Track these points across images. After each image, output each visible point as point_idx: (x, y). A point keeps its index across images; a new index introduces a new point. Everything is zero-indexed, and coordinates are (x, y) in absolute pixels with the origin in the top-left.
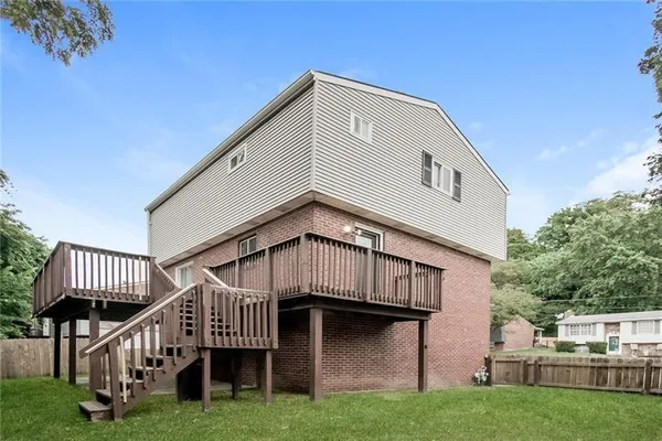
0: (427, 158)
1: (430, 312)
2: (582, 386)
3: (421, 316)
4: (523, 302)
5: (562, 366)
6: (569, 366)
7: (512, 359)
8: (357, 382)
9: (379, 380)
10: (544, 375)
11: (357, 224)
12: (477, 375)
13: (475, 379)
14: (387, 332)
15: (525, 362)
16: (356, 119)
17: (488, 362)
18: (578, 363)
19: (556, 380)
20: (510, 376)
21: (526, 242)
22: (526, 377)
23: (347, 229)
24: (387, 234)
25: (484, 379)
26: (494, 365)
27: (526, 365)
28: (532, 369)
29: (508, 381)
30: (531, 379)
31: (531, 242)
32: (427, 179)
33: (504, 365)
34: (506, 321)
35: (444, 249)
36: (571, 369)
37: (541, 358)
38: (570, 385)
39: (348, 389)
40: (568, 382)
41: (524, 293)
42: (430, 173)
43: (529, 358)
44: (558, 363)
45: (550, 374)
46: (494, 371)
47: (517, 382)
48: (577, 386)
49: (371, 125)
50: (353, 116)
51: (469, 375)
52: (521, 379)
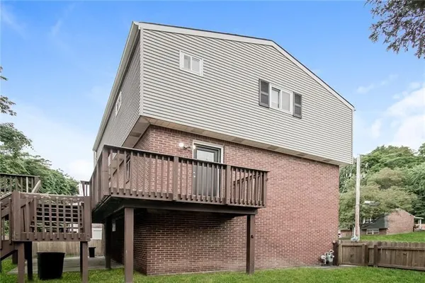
0: (264, 85)
1: (257, 208)
2: (419, 268)
3: (249, 212)
4: (401, 198)
5: (399, 250)
6: (405, 250)
7: (356, 244)
8: (194, 265)
9: (218, 263)
10: (382, 256)
11: (195, 141)
12: (323, 257)
13: (322, 261)
14: (227, 225)
15: (366, 246)
16: (186, 57)
17: (336, 246)
18: (414, 248)
19: (393, 262)
20: (354, 258)
21: (412, 155)
22: (367, 259)
23: (181, 145)
24: (227, 147)
25: (331, 260)
26: (340, 249)
27: (367, 249)
28: (372, 253)
29: (352, 262)
30: (372, 261)
31: (416, 155)
32: (264, 101)
33: (348, 249)
34: (386, 213)
35: (287, 158)
36: (408, 253)
37: (380, 244)
38: (407, 267)
39: (184, 270)
40: (404, 264)
41: (403, 192)
42: (267, 97)
43: (370, 244)
44: (395, 247)
45: (388, 256)
46: (340, 254)
47: (359, 263)
48: (414, 268)
49: (201, 62)
50: (182, 55)
51: (316, 257)
52: (363, 260)
